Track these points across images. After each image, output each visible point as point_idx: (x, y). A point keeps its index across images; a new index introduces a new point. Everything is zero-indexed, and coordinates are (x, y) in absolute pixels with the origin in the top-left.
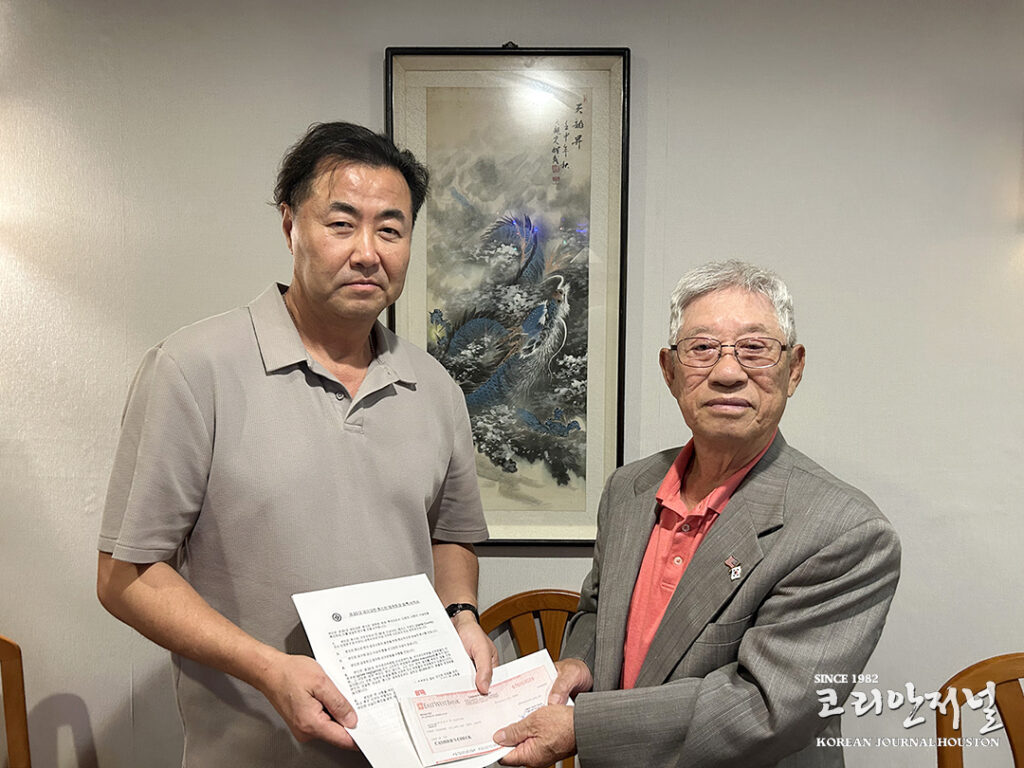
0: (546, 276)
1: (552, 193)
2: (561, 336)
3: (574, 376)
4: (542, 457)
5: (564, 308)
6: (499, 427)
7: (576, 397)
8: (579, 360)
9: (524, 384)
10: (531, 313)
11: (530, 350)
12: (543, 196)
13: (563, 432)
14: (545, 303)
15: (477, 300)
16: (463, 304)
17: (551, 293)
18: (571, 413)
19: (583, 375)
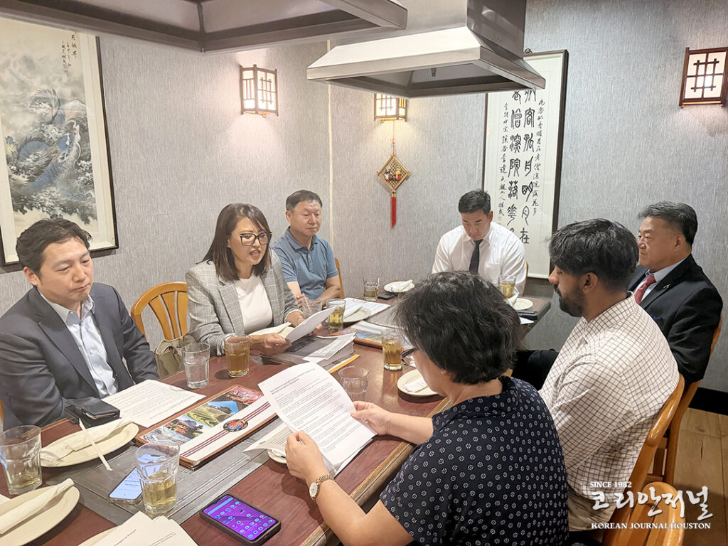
0: (67, 121)
1: (65, 79)
2: (78, 151)
3: (86, 171)
4: (76, 212)
5: (78, 137)
6: (52, 198)
7: (89, 181)
8: (88, 163)
9: (63, 176)
10: (61, 140)
11: (63, 158)
12: (60, 80)
13: (84, 198)
14: (68, 134)
15: (31, 132)
16: (25, 134)
17: (70, 128)
18: (87, 189)
19: (90, 170)
